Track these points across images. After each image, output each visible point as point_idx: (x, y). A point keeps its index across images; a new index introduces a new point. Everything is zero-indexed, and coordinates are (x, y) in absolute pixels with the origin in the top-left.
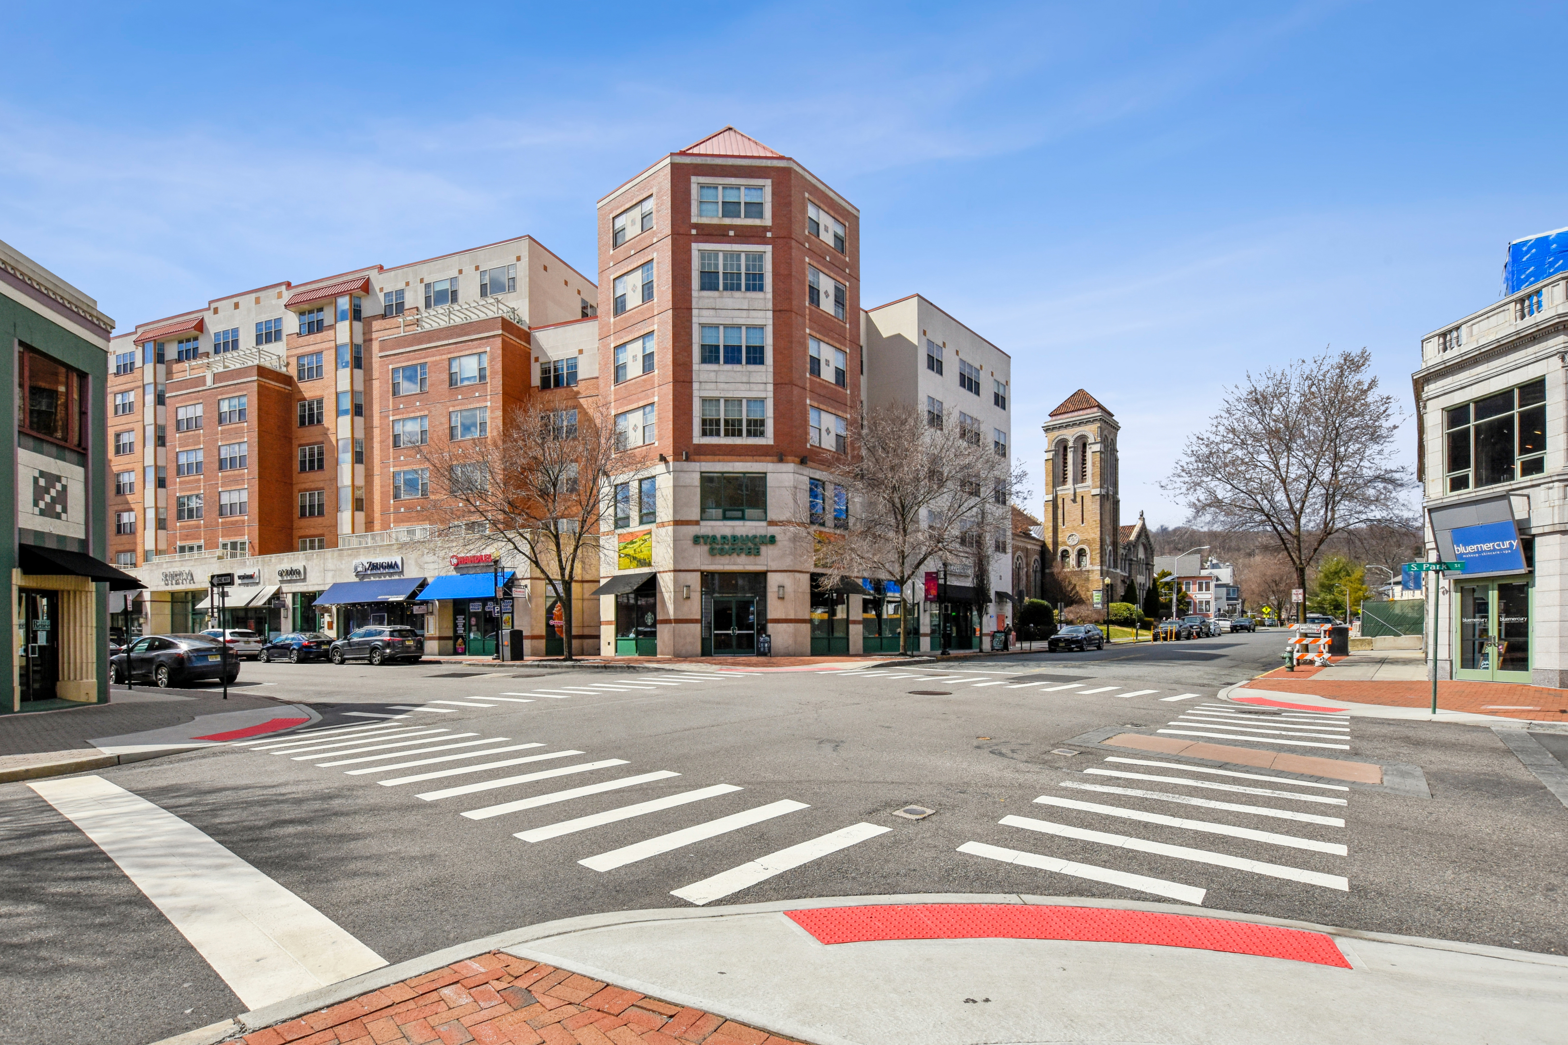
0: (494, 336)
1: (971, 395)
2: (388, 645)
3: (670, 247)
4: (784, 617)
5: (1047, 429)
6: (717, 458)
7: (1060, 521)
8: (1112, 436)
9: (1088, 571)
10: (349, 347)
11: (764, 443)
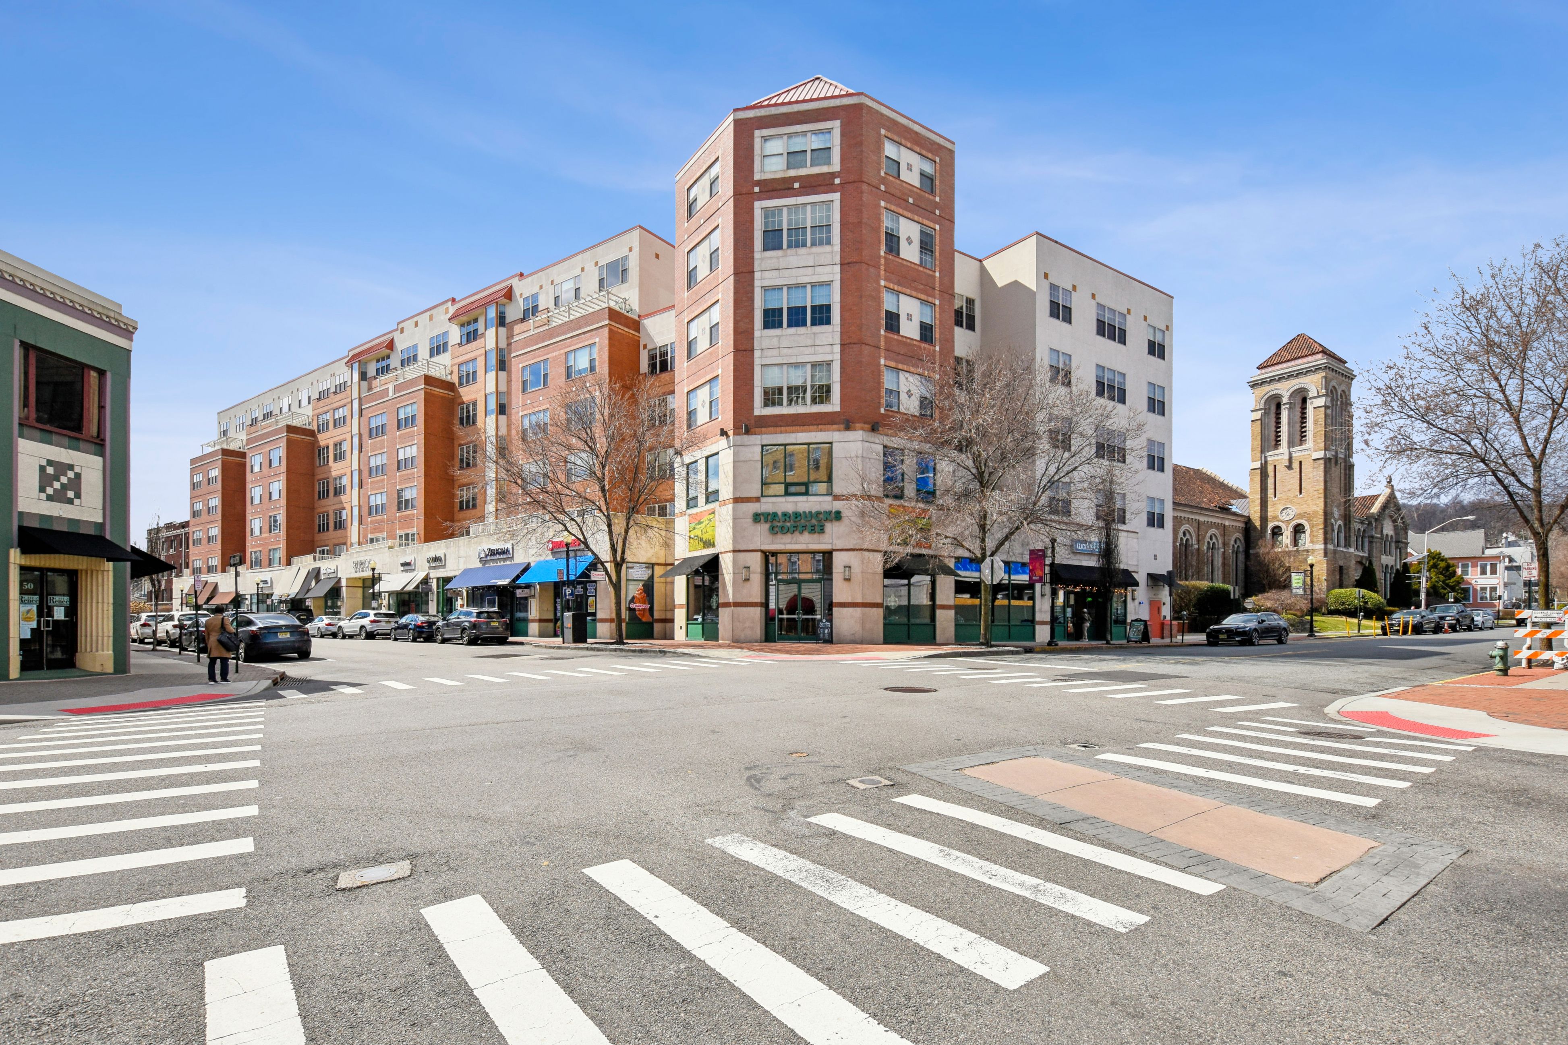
0: (602, 327)
1: (1114, 345)
2: (474, 626)
3: (732, 209)
4: (850, 601)
5: (1254, 385)
6: (779, 429)
7: (1270, 492)
8: (1343, 387)
9: (1307, 551)
10: (495, 352)
11: (831, 410)
